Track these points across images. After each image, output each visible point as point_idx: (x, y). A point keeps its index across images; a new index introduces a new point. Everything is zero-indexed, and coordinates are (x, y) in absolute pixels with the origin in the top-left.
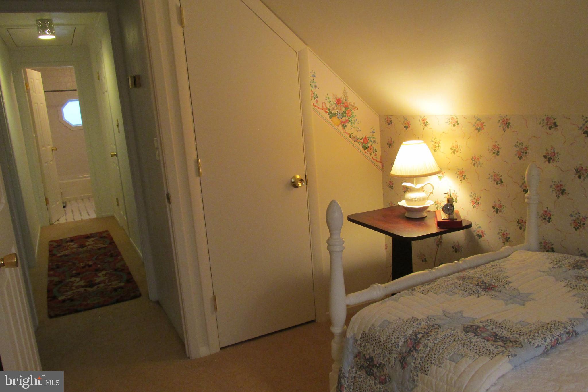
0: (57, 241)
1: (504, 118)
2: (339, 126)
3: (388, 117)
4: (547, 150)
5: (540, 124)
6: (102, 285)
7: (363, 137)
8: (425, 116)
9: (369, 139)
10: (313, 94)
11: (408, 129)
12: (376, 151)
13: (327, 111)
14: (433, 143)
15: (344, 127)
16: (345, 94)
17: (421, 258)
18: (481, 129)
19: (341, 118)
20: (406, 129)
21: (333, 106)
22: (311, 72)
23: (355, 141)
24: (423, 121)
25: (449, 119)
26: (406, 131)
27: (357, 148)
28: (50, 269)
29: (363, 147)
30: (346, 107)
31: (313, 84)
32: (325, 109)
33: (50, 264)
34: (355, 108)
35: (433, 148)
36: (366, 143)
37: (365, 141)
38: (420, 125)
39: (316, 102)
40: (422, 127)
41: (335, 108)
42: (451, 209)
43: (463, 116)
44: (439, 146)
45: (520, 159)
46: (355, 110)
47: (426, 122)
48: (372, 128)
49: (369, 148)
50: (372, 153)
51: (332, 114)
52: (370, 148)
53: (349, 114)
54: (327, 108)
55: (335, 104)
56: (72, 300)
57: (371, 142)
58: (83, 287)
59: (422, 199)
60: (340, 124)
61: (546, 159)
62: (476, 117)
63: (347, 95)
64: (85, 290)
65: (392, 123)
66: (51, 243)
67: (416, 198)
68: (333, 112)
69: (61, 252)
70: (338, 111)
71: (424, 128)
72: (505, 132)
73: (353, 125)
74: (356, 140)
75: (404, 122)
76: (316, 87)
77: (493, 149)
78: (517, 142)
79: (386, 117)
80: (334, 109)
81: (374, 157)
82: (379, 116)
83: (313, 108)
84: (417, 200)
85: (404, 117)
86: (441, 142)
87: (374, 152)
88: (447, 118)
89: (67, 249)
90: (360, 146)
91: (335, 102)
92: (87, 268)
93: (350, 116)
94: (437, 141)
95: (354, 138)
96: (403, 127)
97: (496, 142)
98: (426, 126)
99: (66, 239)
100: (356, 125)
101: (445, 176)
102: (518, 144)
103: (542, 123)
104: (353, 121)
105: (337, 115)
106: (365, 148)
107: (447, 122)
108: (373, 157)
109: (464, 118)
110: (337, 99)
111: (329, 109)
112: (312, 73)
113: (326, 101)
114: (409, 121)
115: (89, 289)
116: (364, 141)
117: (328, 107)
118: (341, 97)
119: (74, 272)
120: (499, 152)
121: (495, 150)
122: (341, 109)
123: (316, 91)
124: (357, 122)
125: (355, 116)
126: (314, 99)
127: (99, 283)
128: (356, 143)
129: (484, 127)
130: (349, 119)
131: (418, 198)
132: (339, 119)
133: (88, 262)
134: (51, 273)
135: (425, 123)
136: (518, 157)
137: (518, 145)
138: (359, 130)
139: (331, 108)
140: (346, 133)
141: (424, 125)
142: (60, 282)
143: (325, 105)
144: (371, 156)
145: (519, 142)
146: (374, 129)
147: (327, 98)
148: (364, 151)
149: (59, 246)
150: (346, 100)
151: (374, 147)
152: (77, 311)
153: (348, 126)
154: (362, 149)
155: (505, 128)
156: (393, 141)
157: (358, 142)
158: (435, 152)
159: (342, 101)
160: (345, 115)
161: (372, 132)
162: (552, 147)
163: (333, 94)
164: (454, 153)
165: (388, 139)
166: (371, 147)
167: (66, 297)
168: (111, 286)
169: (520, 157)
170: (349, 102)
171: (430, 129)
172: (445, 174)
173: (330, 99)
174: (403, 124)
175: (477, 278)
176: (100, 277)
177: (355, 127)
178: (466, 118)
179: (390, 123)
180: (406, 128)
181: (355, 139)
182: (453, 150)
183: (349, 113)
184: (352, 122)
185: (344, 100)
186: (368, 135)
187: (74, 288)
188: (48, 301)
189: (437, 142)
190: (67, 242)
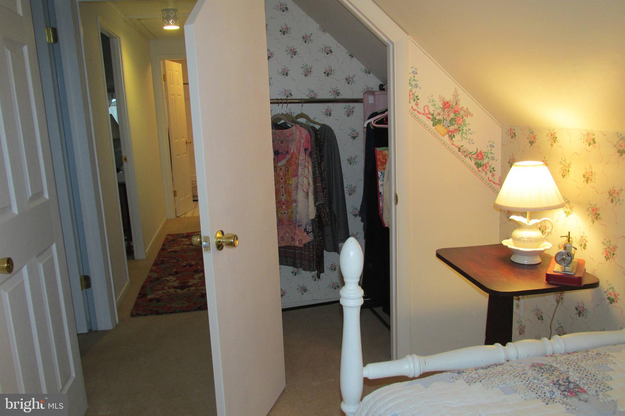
0: (173, 235)
2: (444, 135)
3: (512, 127)
6: (193, 289)
7: (477, 152)
8: (554, 129)
9: (484, 155)
10: (413, 94)
11: (533, 145)
12: (494, 171)
13: (430, 116)
14: (562, 166)
15: (451, 137)
16: (456, 95)
17: (537, 315)
19: (448, 126)
20: (531, 145)
21: (439, 111)
22: (411, 68)
23: (465, 157)
24: (552, 135)
25: (584, 135)
26: (532, 147)
27: (468, 165)
28: (155, 264)
29: (476, 164)
30: (455, 112)
31: (413, 82)
32: (427, 114)
33: (157, 259)
34: (468, 114)
35: (561, 172)
36: (480, 159)
37: (480, 157)
38: (548, 141)
39: (416, 105)
40: (550, 143)
41: (441, 114)
42: (567, 258)
43: (601, 132)
44: (568, 171)
46: (468, 116)
47: (555, 137)
48: (490, 140)
49: (484, 165)
50: (488, 173)
51: (437, 121)
52: (486, 166)
53: (460, 122)
54: (430, 113)
55: (442, 108)
56: (158, 300)
57: (487, 158)
58: (175, 288)
59: (534, 240)
60: (447, 133)
62: (619, 134)
63: (459, 98)
64: (175, 291)
65: (515, 136)
66: (168, 237)
67: (525, 237)
68: (438, 118)
69: (172, 248)
70: (445, 118)
71: (552, 145)
73: (464, 135)
74: (467, 154)
75: (529, 135)
76: (416, 86)
79: (509, 128)
80: (439, 114)
81: (491, 178)
82: (502, 125)
83: (411, 112)
84: (526, 240)
85: (530, 129)
86: (571, 166)
87: (491, 172)
88: (582, 134)
89: (179, 245)
90: (472, 163)
91: (442, 106)
92: (188, 267)
93: (460, 124)
94: (567, 163)
95: (465, 152)
96: (527, 141)
98: (555, 142)
99: (183, 234)
100: (469, 136)
101: (573, 212)
104: (464, 131)
105: (442, 122)
106: (478, 165)
107: (581, 140)
108: (488, 178)
109: (604, 134)
110: (444, 102)
111: (433, 115)
112: (413, 69)
113: (429, 105)
114: (535, 134)
115: (179, 291)
116: (477, 156)
117: (432, 112)
118: (450, 100)
119: (175, 270)
122: (449, 115)
123: (417, 92)
124: (470, 132)
125: (468, 125)
126: (413, 100)
127: (191, 286)
128: (467, 159)
130: (459, 127)
131: (527, 238)
132: (446, 128)
133: (191, 261)
134: (154, 268)
135: (554, 139)
138: (472, 143)
139: (436, 113)
140: (453, 145)
141: (552, 142)
142: (157, 279)
143: (428, 109)
144: (487, 176)
146: (493, 142)
147: (431, 101)
148: (476, 169)
149: (174, 240)
150: (456, 104)
151: (491, 165)
152: (158, 313)
153: (458, 137)
154: (475, 167)
156: (515, 160)
157: (470, 158)
158: (563, 178)
159: (451, 105)
160: (454, 123)
161: (490, 146)
163: (440, 96)
164: (587, 182)
165: (510, 157)
166: (488, 165)
167: (155, 296)
168: (200, 291)
170: (460, 107)
171: (559, 146)
172: (573, 209)
173: (435, 101)
174: (528, 138)
175: (561, 372)
176: (195, 279)
177: (467, 138)
178: (606, 135)
179: (513, 136)
180: (532, 143)
181: (465, 154)
182: (586, 178)
183: (459, 120)
184: (463, 133)
185: (454, 104)
186: (484, 149)
187: (166, 288)
188: (138, 298)
189: (567, 165)
190: (183, 237)
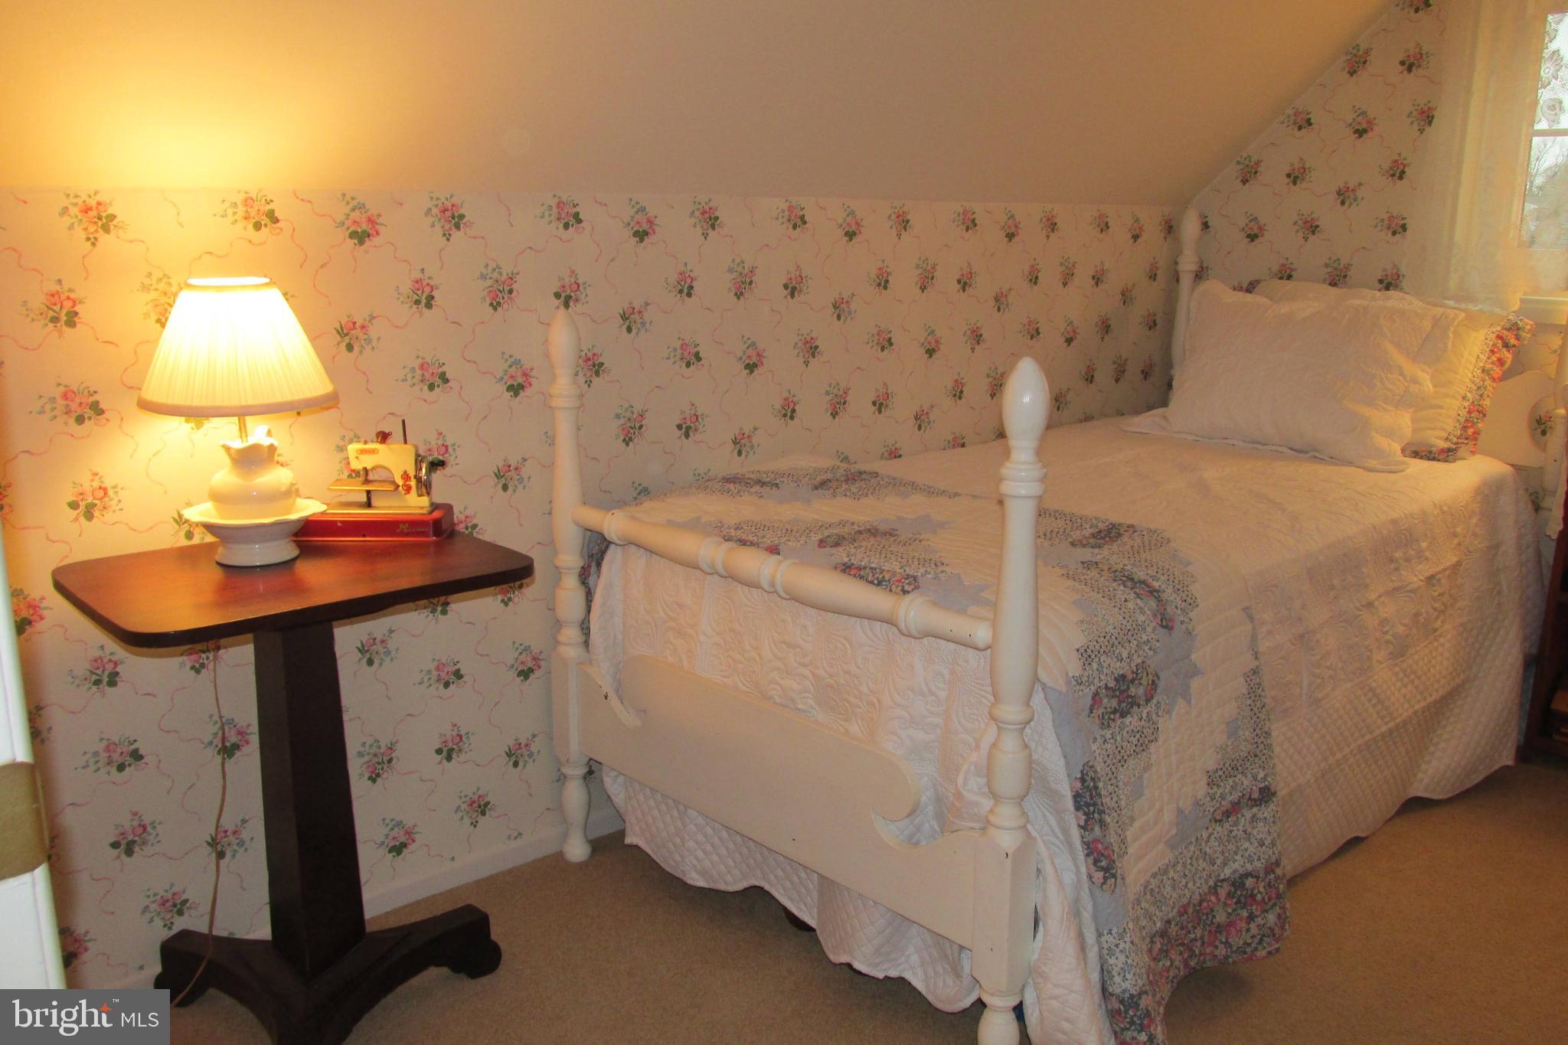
1: (445, 202)
4: (560, 279)
5: (542, 217)
18: (369, 236)
25: (235, 205)
43: (295, 194)
45: (495, 309)
61: (560, 301)
62: (348, 198)
71: (93, 240)
72: (448, 240)
77: (413, 291)
78: (487, 266)
97: (423, 269)
102: (490, 271)
103: (546, 214)
109: (302, 200)
120: (433, 297)
121: (420, 293)
129: (381, 229)
135: (99, 218)
136: (491, 304)
137: (488, 274)
141: (91, 230)
145: (492, 265)
155: (450, 229)
162: (573, 272)
169: (495, 304)
178: (309, 202)
